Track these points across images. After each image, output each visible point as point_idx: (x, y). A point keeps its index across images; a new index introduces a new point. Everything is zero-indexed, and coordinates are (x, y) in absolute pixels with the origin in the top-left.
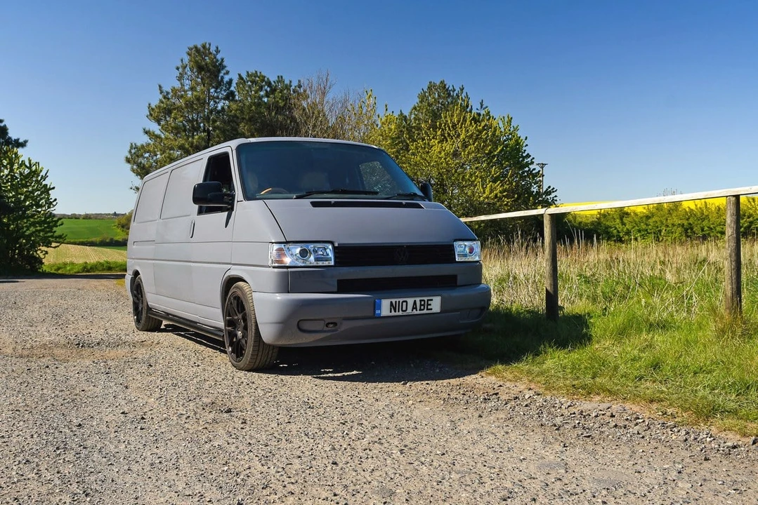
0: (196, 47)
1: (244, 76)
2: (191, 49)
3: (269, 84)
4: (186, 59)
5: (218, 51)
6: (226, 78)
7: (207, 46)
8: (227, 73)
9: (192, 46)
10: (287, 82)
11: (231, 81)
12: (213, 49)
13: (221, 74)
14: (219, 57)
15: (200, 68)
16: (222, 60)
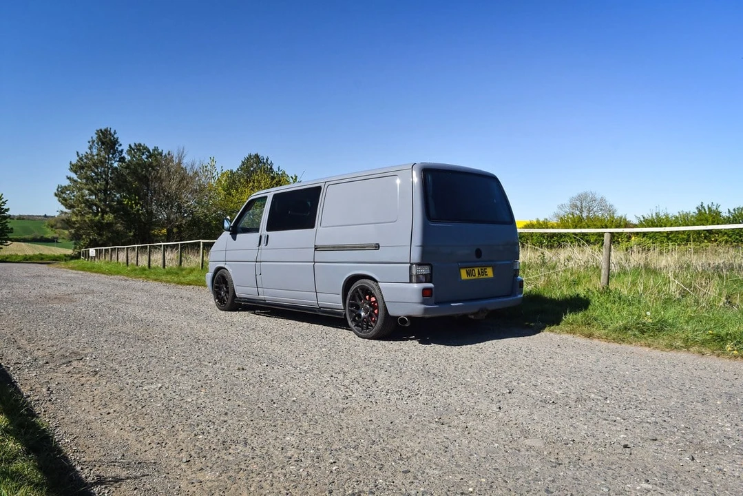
0: (101, 130)
1: (133, 146)
2: (98, 131)
3: (149, 151)
4: (95, 137)
5: (115, 133)
6: (120, 149)
7: (109, 129)
8: (121, 145)
9: (98, 129)
10: (160, 151)
11: (122, 150)
12: (112, 132)
13: (117, 146)
14: (115, 136)
15: (103, 143)
16: (118, 138)
